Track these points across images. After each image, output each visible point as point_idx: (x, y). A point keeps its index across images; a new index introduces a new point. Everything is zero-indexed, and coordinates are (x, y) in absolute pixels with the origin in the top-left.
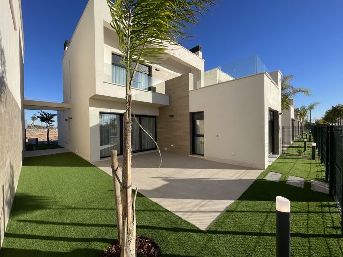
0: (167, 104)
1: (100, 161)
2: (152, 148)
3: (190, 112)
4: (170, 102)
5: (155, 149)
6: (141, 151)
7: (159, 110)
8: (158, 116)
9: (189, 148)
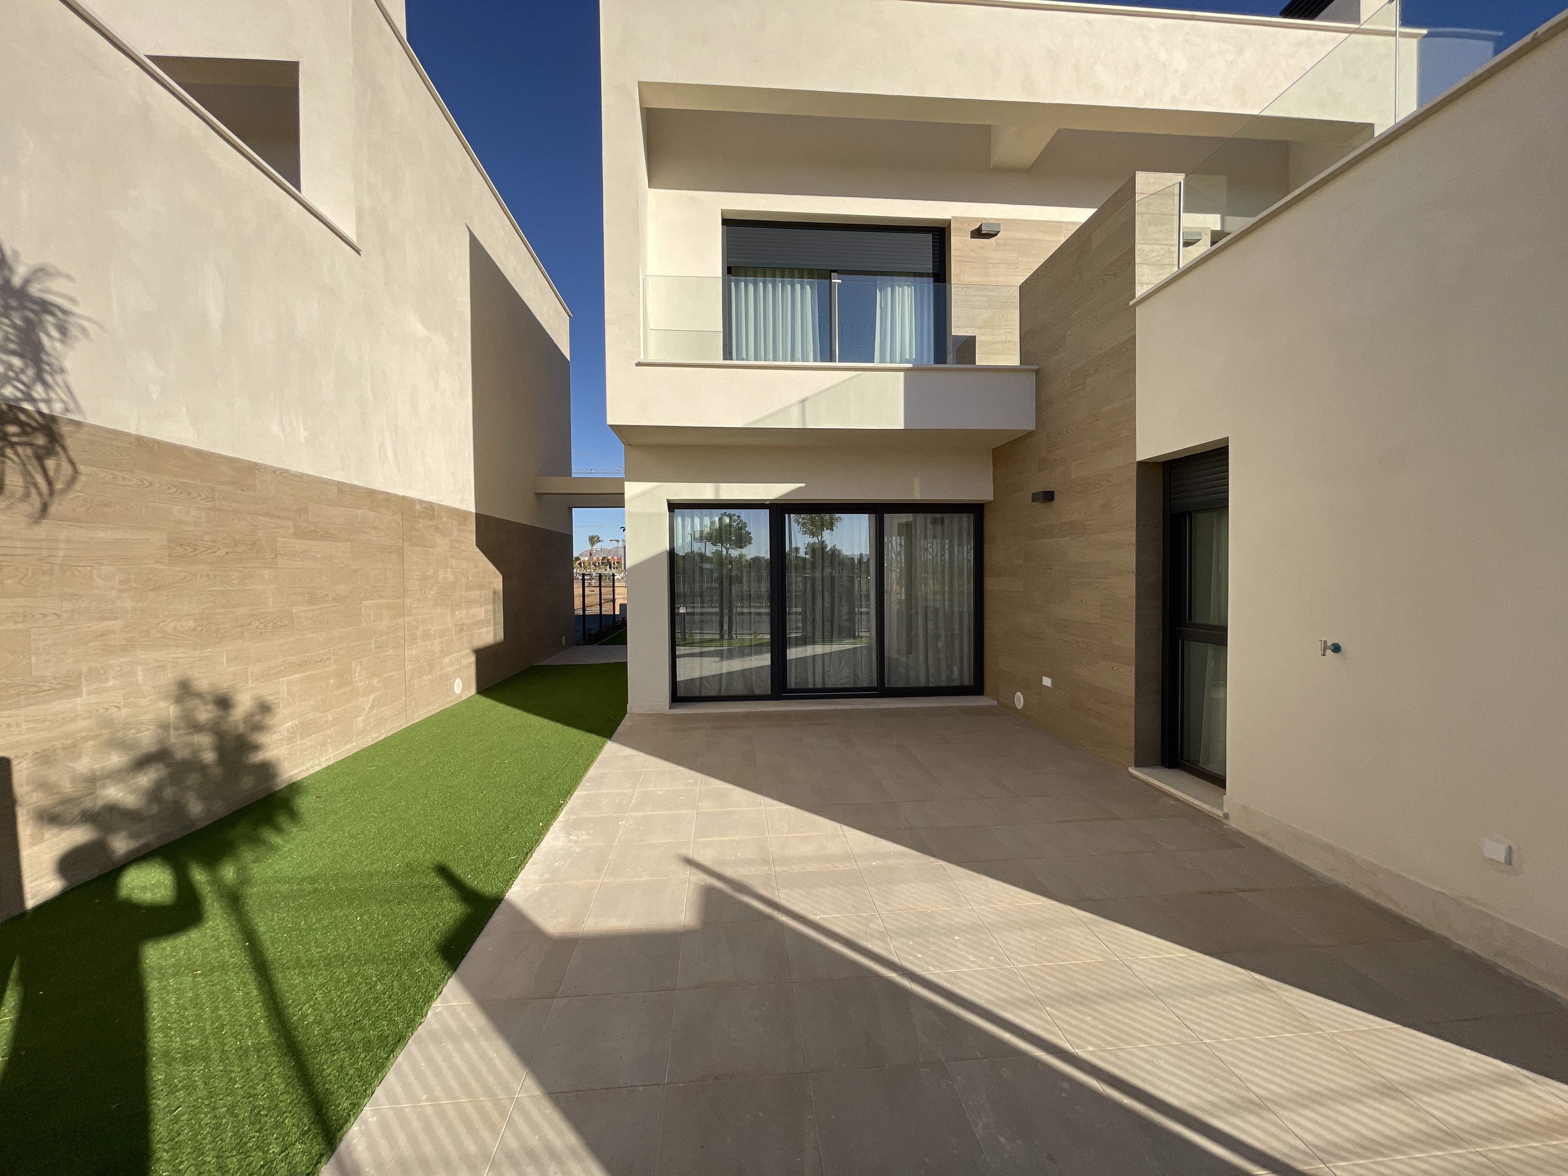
0: (1027, 423)
1: (665, 715)
2: (957, 683)
3: (1140, 458)
4: (1041, 406)
5: (977, 688)
6: (881, 690)
7: (995, 465)
8: (990, 502)
9: (1129, 716)
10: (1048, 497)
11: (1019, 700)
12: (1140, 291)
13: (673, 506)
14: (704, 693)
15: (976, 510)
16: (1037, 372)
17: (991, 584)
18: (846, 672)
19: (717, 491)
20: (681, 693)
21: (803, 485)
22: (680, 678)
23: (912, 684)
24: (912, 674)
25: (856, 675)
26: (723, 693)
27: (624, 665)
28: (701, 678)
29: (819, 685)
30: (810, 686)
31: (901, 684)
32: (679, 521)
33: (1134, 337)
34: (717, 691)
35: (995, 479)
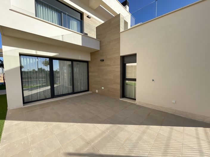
1: (22, 108)
2: (85, 90)
3: (121, 55)
4: (101, 47)
5: (88, 90)
6: (73, 93)
7: (91, 55)
8: (90, 61)
9: (119, 92)
10: (103, 60)
11: (97, 91)
12: (121, 31)
13: (21, 55)
14: (33, 100)
15: (87, 62)
16: (100, 41)
17: (90, 74)
18: (67, 91)
19: (36, 52)
20: (26, 101)
21: (58, 54)
22: (25, 95)
23: (78, 91)
24: (78, 89)
25: (68, 91)
26: (38, 99)
27: (6, 95)
28: (31, 95)
29: (61, 94)
30: (59, 94)
31: (76, 91)
32: (22, 59)
33: (120, 38)
34: (37, 98)
35: (91, 57)
